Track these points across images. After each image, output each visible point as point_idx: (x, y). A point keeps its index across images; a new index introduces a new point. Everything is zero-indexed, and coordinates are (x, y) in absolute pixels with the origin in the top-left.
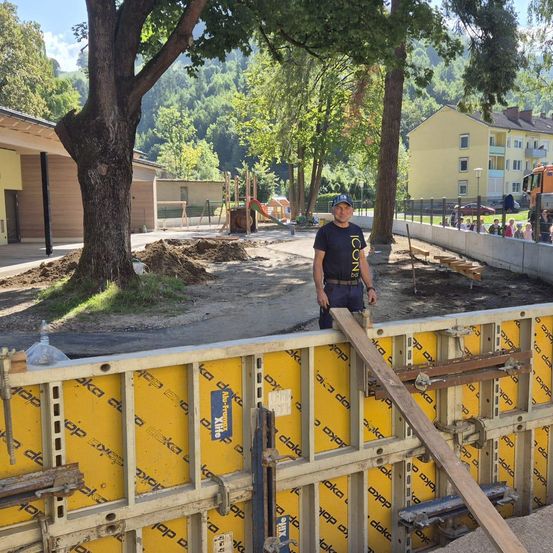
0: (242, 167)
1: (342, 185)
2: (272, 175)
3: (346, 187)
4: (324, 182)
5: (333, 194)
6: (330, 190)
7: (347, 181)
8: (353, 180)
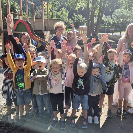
0: (74, 16)
1: (110, 23)
2: (84, 19)
3: (111, 24)
4: (103, 22)
5: (106, 26)
6: (105, 25)
7: (111, 22)
8: (114, 21)
